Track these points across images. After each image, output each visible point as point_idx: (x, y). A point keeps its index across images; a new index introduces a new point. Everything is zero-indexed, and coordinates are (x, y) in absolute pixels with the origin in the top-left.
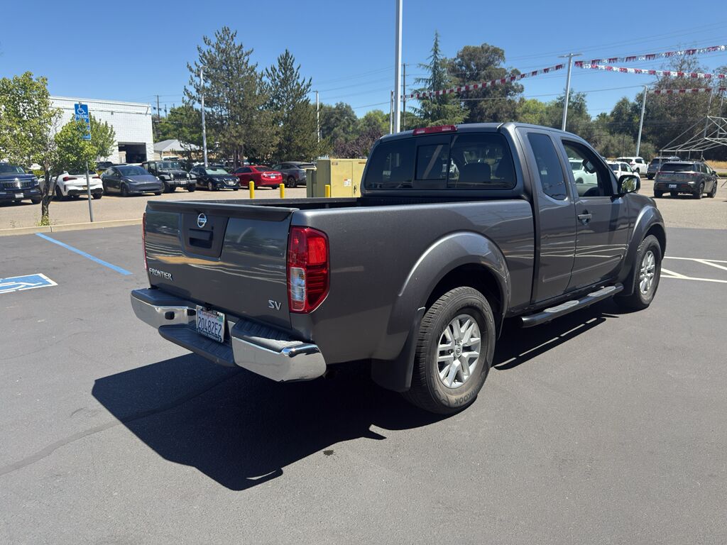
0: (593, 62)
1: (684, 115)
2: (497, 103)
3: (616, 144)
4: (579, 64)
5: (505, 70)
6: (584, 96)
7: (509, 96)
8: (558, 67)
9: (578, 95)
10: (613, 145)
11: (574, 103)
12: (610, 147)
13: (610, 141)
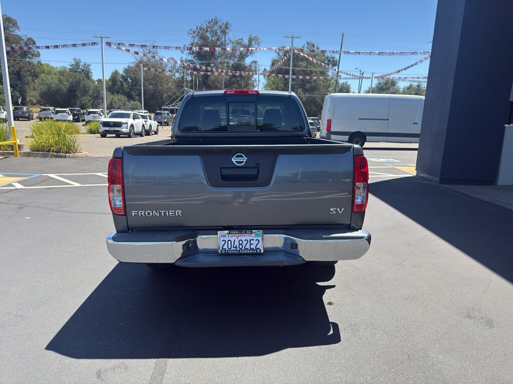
0: (119, 44)
1: (156, 85)
2: (18, 63)
3: (117, 101)
4: (109, 44)
5: (21, 37)
6: (89, 65)
7: (28, 59)
8: (94, 44)
9: (85, 64)
10: (115, 102)
11: (83, 70)
12: (114, 104)
13: (113, 99)
